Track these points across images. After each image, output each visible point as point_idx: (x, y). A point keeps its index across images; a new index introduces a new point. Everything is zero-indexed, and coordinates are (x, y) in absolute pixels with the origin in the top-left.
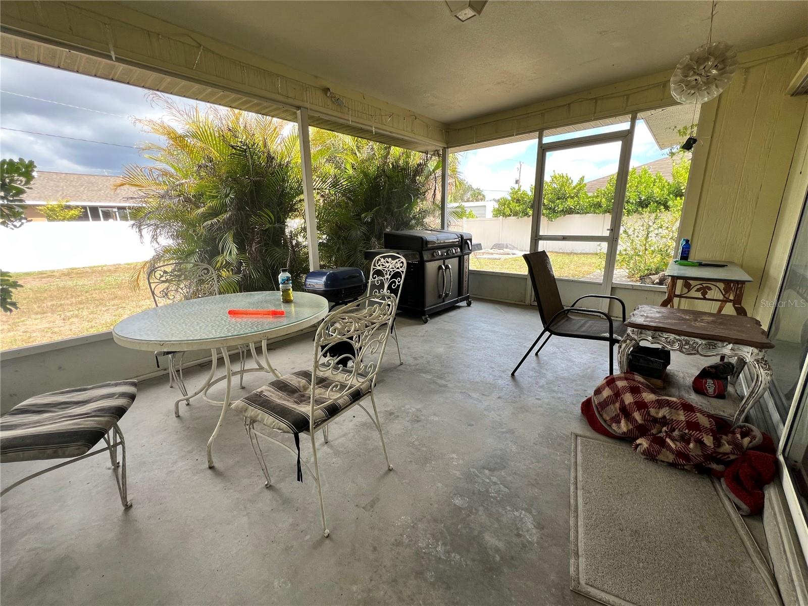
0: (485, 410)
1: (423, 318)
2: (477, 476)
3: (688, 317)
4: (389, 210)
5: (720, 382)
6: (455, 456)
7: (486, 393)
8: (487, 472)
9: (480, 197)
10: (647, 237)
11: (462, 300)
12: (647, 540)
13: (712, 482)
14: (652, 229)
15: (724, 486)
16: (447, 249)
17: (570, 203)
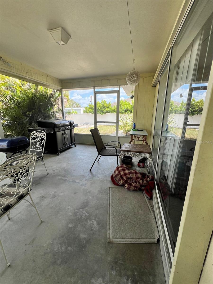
0: (81, 186)
1: (57, 153)
2: (78, 213)
3: (135, 146)
4: (40, 111)
5: (143, 163)
6: (69, 207)
7: (81, 179)
8: (81, 210)
9: (79, 106)
10: (127, 121)
11: (72, 145)
12: (128, 216)
13: (142, 192)
14: (128, 119)
15: (145, 193)
16: (65, 127)
17: (107, 110)
